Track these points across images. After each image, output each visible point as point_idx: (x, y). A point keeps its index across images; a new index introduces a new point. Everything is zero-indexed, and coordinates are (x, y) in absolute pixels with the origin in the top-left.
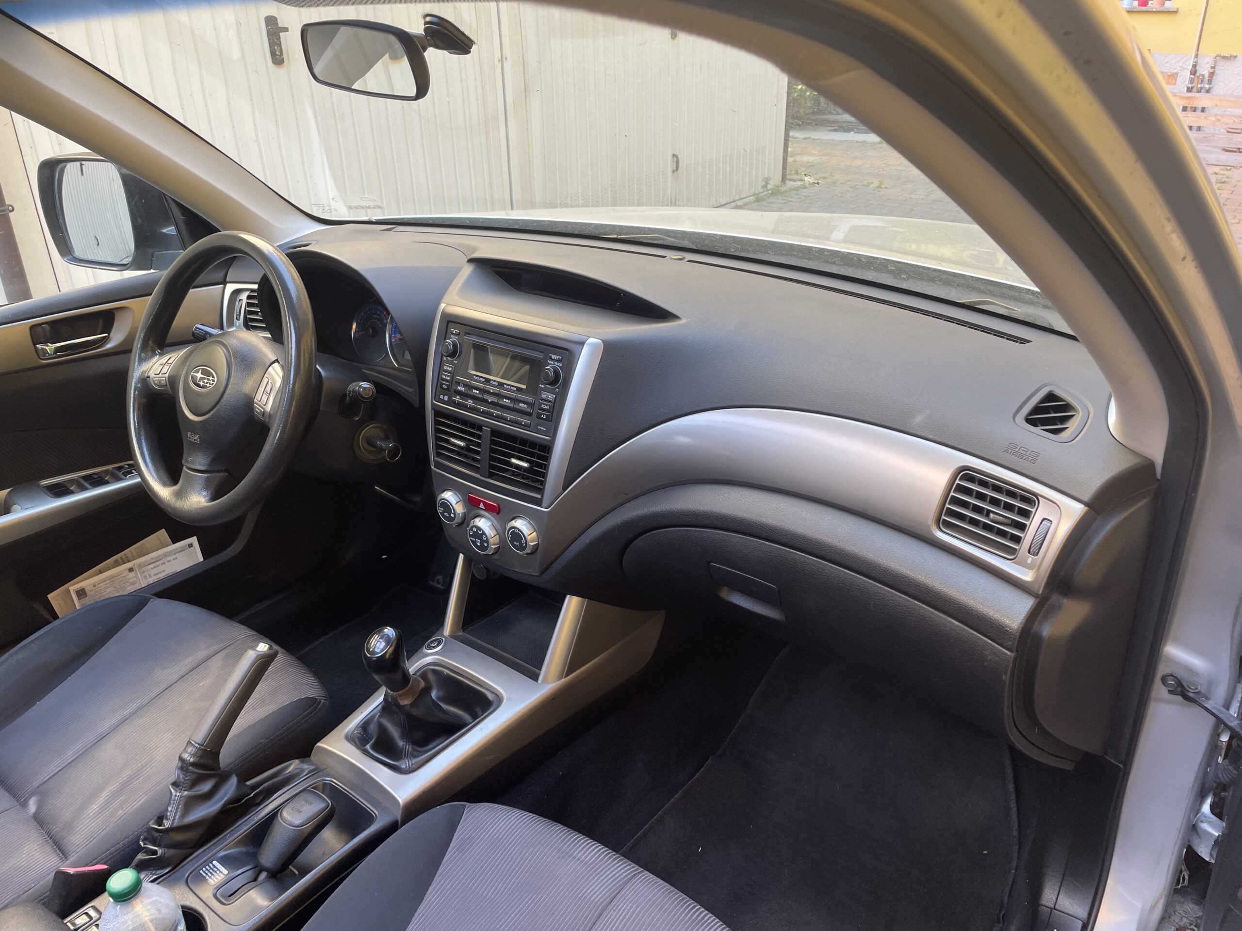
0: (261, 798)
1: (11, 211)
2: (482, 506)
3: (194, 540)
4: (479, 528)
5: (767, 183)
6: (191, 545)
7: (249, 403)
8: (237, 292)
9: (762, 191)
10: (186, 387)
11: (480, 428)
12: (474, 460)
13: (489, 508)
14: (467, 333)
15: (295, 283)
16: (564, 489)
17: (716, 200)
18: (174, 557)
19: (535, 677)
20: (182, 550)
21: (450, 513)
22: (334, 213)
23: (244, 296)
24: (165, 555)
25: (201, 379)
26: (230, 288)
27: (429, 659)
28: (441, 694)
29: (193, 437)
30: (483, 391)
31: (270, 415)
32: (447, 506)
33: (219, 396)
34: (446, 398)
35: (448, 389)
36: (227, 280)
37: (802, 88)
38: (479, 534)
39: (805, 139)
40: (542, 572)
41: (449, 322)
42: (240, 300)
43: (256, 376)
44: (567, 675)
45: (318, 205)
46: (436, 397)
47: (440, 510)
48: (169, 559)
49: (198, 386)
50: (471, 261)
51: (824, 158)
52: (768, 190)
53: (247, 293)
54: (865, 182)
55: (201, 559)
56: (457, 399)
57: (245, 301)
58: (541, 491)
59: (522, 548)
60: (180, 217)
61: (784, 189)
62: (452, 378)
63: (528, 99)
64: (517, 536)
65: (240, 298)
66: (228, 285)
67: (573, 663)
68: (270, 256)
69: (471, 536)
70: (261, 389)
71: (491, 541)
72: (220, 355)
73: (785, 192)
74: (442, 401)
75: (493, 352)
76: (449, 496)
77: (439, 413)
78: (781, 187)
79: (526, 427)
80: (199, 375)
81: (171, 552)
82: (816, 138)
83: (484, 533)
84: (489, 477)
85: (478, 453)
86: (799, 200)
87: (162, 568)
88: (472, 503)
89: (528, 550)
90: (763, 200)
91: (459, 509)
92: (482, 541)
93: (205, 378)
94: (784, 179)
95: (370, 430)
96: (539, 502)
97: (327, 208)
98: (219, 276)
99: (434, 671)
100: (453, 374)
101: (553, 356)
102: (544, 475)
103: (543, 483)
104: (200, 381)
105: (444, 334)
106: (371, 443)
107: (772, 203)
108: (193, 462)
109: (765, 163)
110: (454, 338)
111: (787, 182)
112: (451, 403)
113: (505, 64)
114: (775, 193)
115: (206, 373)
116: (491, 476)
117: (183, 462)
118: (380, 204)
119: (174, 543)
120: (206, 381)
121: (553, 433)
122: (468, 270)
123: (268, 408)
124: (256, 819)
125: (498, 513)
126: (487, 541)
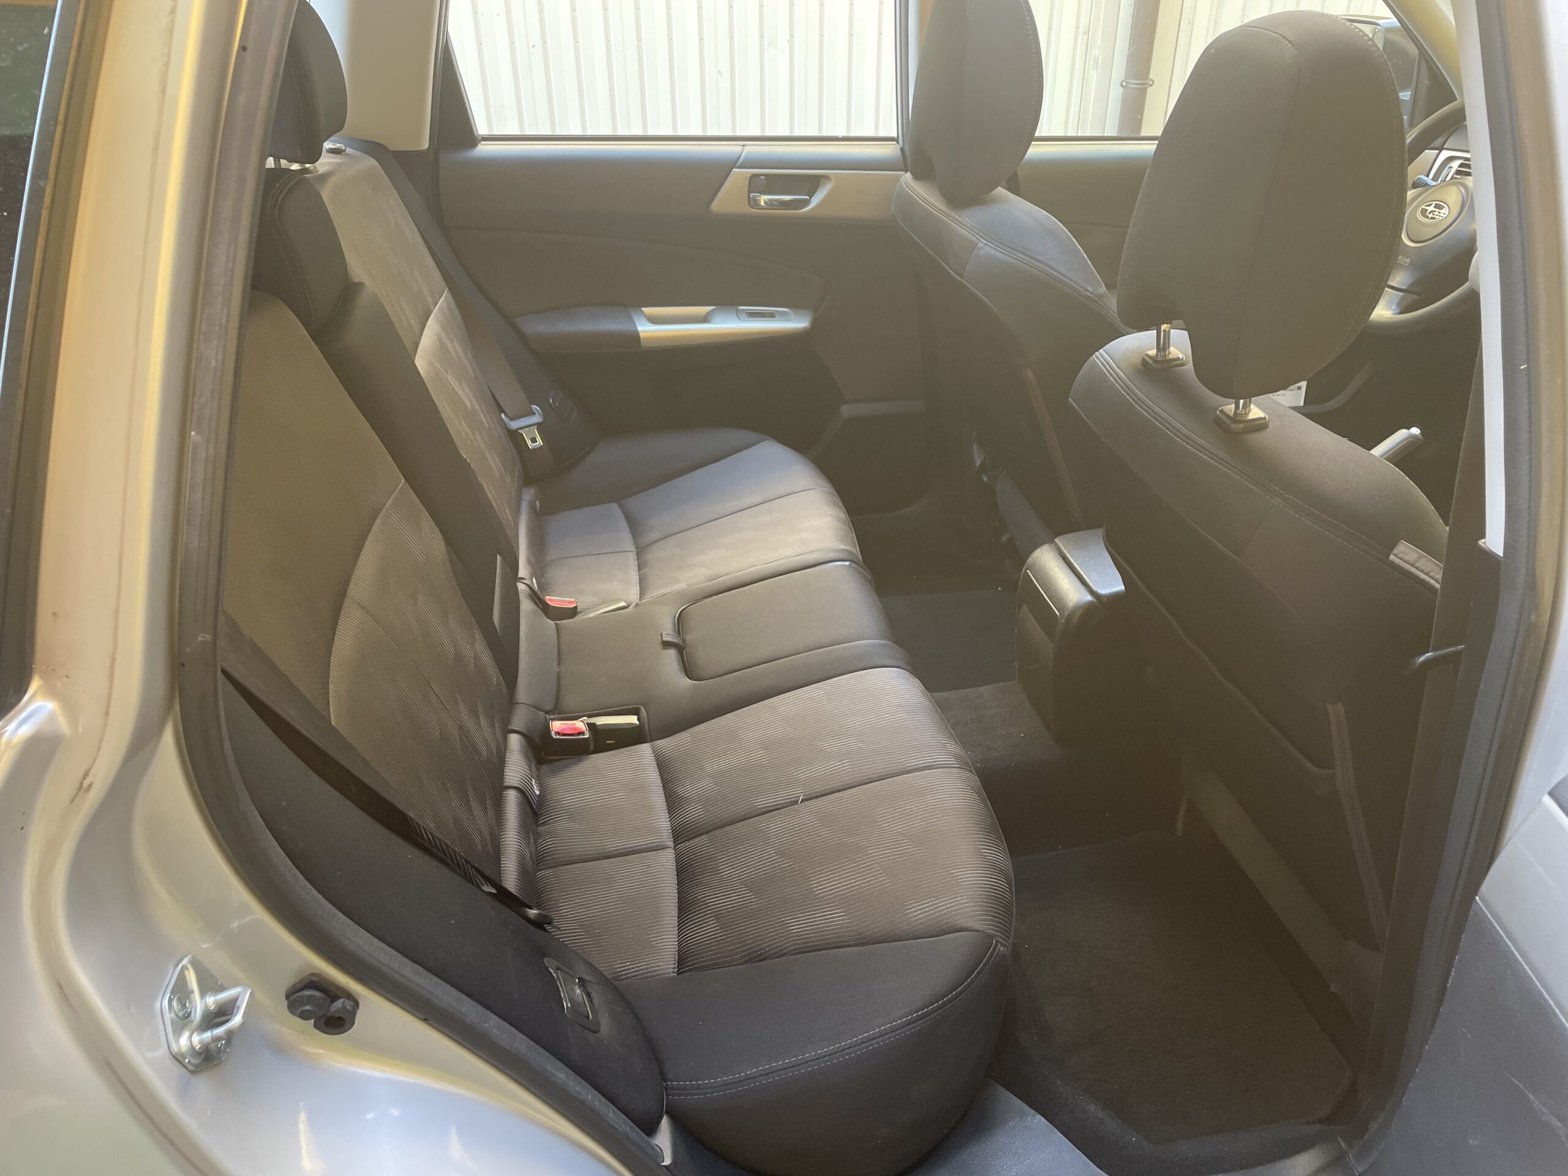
1: (1151, 86)
8: (1450, 159)
10: (1410, 217)
23: (1455, 165)
25: (1433, 211)
26: (1445, 154)
29: (1403, 260)
36: (1445, 146)
42: (1450, 167)
49: (1427, 217)
53: (1459, 162)
55: (1302, 404)
57: (1453, 171)
60: (1426, 83)
65: (1451, 165)
66: (1444, 152)
80: (1431, 209)
93: (1435, 211)
98: (1439, 141)
104: (1430, 213)
108: (1395, 282)
115: (1440, 207)
120: (1436, 213)
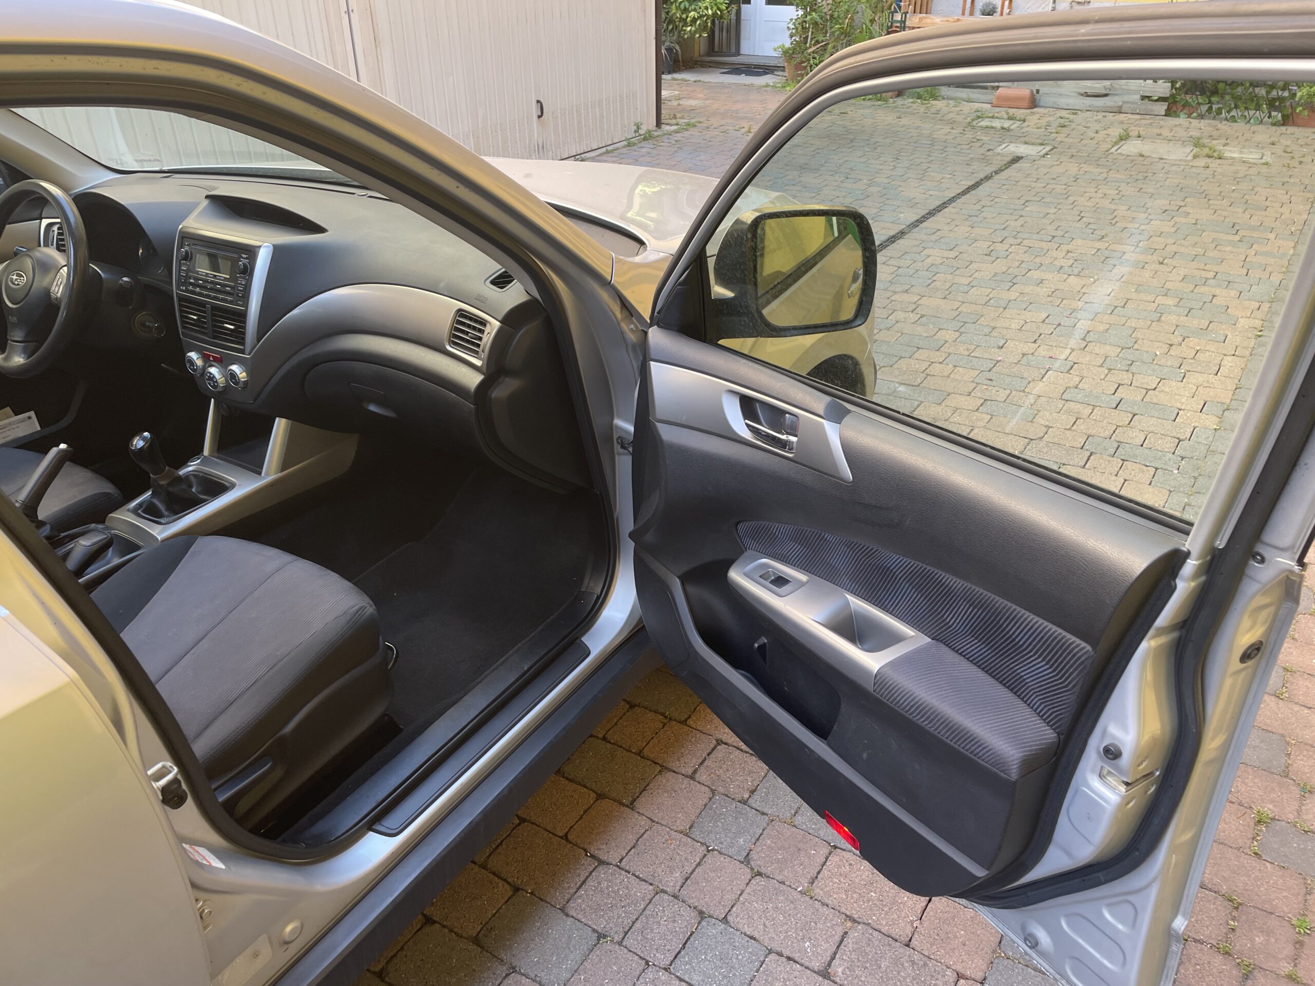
0: (68, 540)
2: (211, 359)
3: (32, 414)
4: (211, 374)
5: (638, 128)
6: (30, 418)
7: (47, 292)
8: (50, 225)
9: (634, 135)
10: (7, 286)
11: (205, 307)
12: (203, 327)
13: (216, 359)
14: (194, 244)
15: (74, 214)
16: (258, 342)
17: (587, 145)
18: (17, 425)
19: (260, 473)
20: (23, 421)
21: (194, 366)
22: (125, 165)
23: (55, 228)
24: (10, 424)
25: (16, 279)
26: (45, 222)
27: (190, 469)
28: (199, 489)
29: (13, 319)
30: (205, 281)
31: (60, 298)
32: (191, 362)
33: (27, 290)
34: (184, 288)
35: (184, 282)
36: (43, 216)
37: (691, 29)
38: (212, 378)
39: (695, 82)
40: (255, 400)
41: (183, 238)
42: (53, 231)
43: (53, 273)
44: (282, 471)
45: (112, 160)
46: (178, 288)
47: (188, 365)
48: (13, 427)
49: (14, 284)
50: (207, 197)
51: (707, 102)
52: (640, 135)
53: (58, 226)
54: (737, 127)
55: (39, 428)
56: (191, 288)
57: (56, 232)
58: (243, 344)
59: (237, 383)
60: (5, 171)
61: (656, 134)
62: (187, 274)
63: (378, 48)
64: (233, 375)
65: (53, 229)
66: (43, 220)
67: (285, 463)
68: (58, 197)
69: (207, 379)
70: (55, 283)
71: (219, 381)
72: (29, 263)
73: (658, 136)
74: (182, 291)
75: (221, 258)
76: (193, 355)
77: (181, 299)
78: (656, 131)
79: (231, 302)
80: (15, 277)
81: (14, 422)
82: (707, 80)
83: (214, 376)
84: (214, 339)
85: (205, 323)
86: (669, 145)
87: (8, 433)
88: (205, 358)
89: (241, 385)
90: (634, 144)
91: (199, 363)
92: (214, 382)
93: (18, 279)
94: (659, 123)
95: (141, 316)
96: (243, 352)
97: (119, 162)
98: (37, 213)
99: (193, 475)
100: (187, 271)
101: (243, 256)
102: (244, 333)
103: (243, 339)
104: (15, 281)
105: (181, 246)
106: (143, 325)
107: (642, 147)
108: (13, 336)
109: (637, 109)
110: (187, 248)
111: (663, 126)
112: (187, 291)
113: (352, 15)
114: (648, 137)
115: (19, 275)
116: (215, 337)
117: (8, 337)
118: (158, 158)
119: (16, 415)
120: (19, 281)
121: (246, 304)
122: (206, 202)
123: (59, 295)
124: (64, 550)
125: (222, 362)
126: (216, 382)
